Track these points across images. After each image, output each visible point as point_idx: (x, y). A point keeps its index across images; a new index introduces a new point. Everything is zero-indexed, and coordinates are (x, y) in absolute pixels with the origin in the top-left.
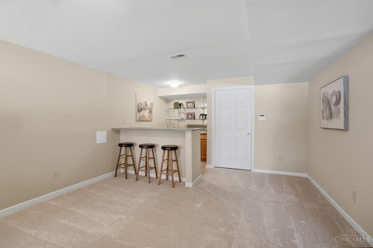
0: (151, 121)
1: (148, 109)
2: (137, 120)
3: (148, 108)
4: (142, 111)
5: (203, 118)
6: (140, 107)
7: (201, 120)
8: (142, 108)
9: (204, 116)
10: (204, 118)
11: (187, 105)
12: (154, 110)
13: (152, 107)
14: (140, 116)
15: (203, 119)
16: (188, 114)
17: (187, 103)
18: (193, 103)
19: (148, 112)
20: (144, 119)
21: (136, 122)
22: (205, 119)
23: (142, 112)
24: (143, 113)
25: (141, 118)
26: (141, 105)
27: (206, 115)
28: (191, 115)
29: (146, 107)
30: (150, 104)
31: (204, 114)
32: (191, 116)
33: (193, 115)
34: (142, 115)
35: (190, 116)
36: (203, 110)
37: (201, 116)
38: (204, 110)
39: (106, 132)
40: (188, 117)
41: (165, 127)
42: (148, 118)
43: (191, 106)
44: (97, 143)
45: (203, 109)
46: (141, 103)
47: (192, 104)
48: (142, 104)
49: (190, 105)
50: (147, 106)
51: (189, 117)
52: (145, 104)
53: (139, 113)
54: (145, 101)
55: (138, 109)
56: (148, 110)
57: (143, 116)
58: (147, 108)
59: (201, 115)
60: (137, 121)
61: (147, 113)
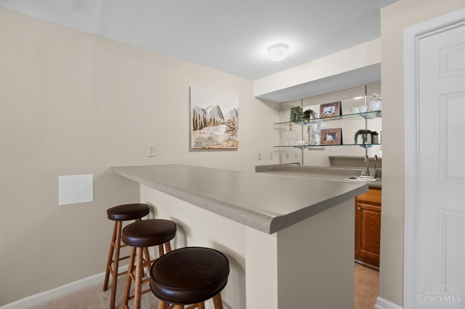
0: (236, 149)
1: (223, 123)
2: (192, 147)
3: (226, 120)
4: (206, 128)
5: (365, 139)
6: (202, 119)
7: (361, 145)
8: (208, 119)
9: (369, 136)
10: (369, 141)
11: (322, 111)
12: (241, 125)
13: (238, 120)
14: (201, 139)
15: (364, 142)
16: (324, 133)
17: (323, 106)
18: (337, 106)
19: (225, 130)
20: (213, 144)
21: (190, 151)
22: (371, 143)
23: (208, 130)
24: (209, 133)
25: (203, 144)
26: (205, 113)
27: (374, 134)
28: (333, 134)
29: (220, 118)
30: (231, 112)
31: (368, 129)
32: (332, 136)
33: (338, 135)
34: (205, 136)
35: (329, 138)
36: (366, 121)
37: (360, 137)
38: (368, 120)
39: (91, 176)
40: (325, 140)
41: (275, 162)
42: (225, 144)
43: (333, 111)
44: (60, 204)
45: (365, 117)
46: (203, 110)
47: (333, 108)
48: (208, 112)
49: (330, 110)
50: (223, 118)
51: (328, 140)
52: (216, 112)
53: (198, 131)
54: (215, 105)
55: (195, 122)
56: (224, 126)
57: (210, 139)
58: (222, 121)
59: (361, 132)
60: (192, 150)
61: (223, 133)
